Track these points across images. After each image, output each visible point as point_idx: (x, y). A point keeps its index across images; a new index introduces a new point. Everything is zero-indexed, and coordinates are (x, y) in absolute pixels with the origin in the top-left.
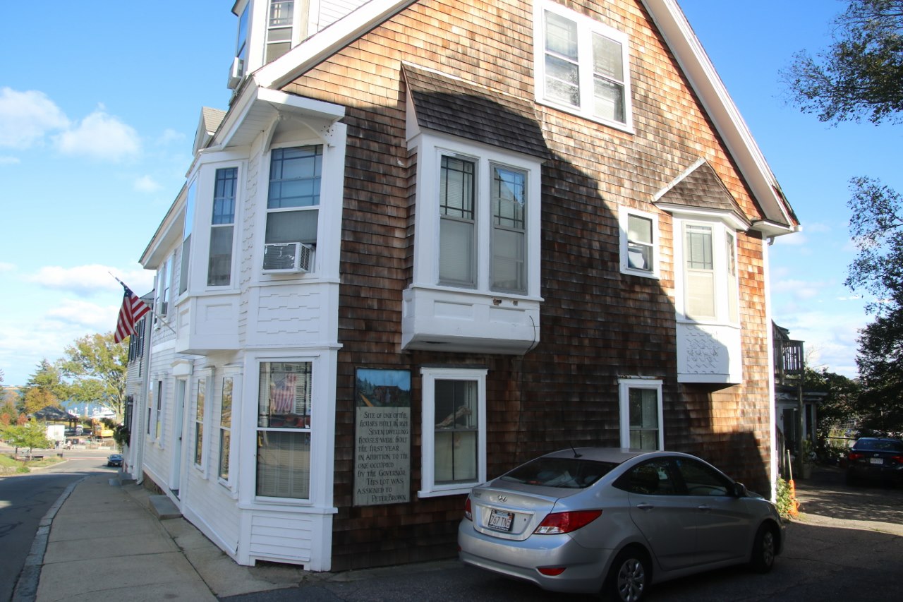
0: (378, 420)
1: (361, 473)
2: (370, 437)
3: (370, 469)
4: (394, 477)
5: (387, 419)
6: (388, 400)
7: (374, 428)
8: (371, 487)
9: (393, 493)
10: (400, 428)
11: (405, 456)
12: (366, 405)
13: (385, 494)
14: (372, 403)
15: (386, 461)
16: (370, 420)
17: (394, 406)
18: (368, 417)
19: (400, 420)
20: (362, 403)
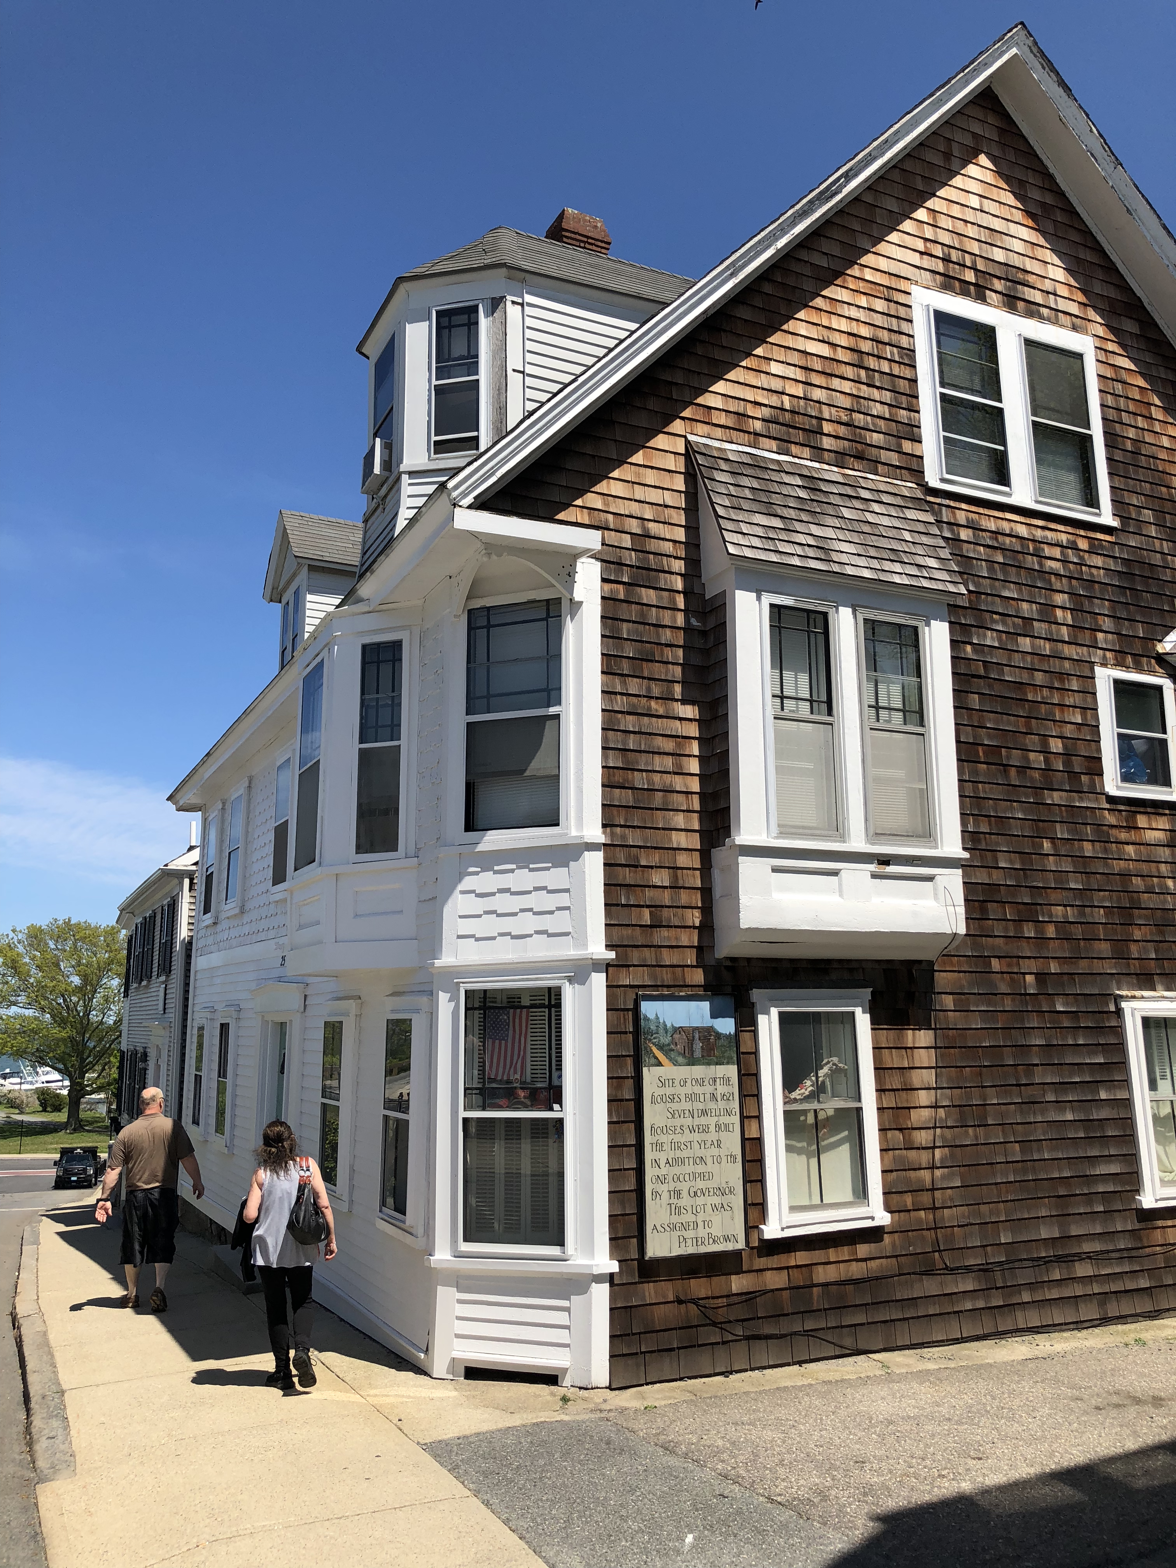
0: (682, 1091)
1: (656, 1194)
2: (670, 1123)
3: (672, 1185)
4: (717, 1200)
5: (698, 1089)
6: (698, 1054)
7: (675, 1106)
8: (675, 1219)
9: (716, 1231)
10: (722, 1104)
11: (733, 1157)
12: (660, 1064)
13: (702, 1232)
14: (670, 1059)
15: (700, 1168)
16: (669, 1091)
17: (709, 1064)
18: (663, 1085)
19: (721, 1089)
20: (653, 1061)
